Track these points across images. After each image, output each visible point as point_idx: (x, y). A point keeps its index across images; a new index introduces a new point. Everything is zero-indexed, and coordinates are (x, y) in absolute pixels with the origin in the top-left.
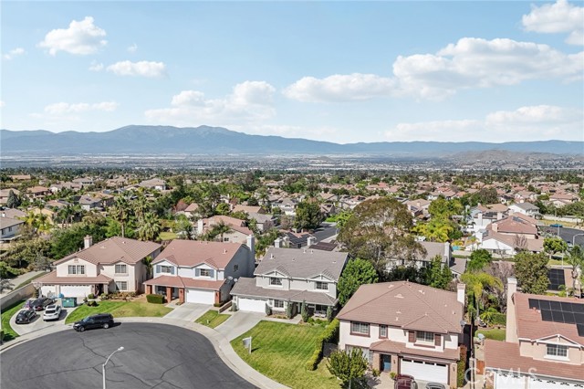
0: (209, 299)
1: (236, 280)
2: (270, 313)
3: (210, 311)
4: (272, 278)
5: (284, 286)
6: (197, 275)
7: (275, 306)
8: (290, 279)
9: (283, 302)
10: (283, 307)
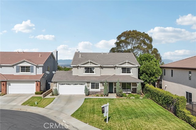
0: (31, 89)
1: (54, 72)
2: (88, 93)
3: (33, 98)
4: (86, 68)
5: (97, 73)
6: (18, 71)
7: (92, 88)
8: (101, 67)
9: (98, 84)
10: (98, 88)
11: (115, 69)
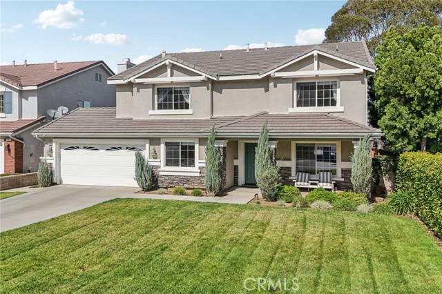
4: (160, 90)
7: (168, 163)
8: (216, 86)
9: (193, 147)
10: (192, 163)
11: (267, 90)
